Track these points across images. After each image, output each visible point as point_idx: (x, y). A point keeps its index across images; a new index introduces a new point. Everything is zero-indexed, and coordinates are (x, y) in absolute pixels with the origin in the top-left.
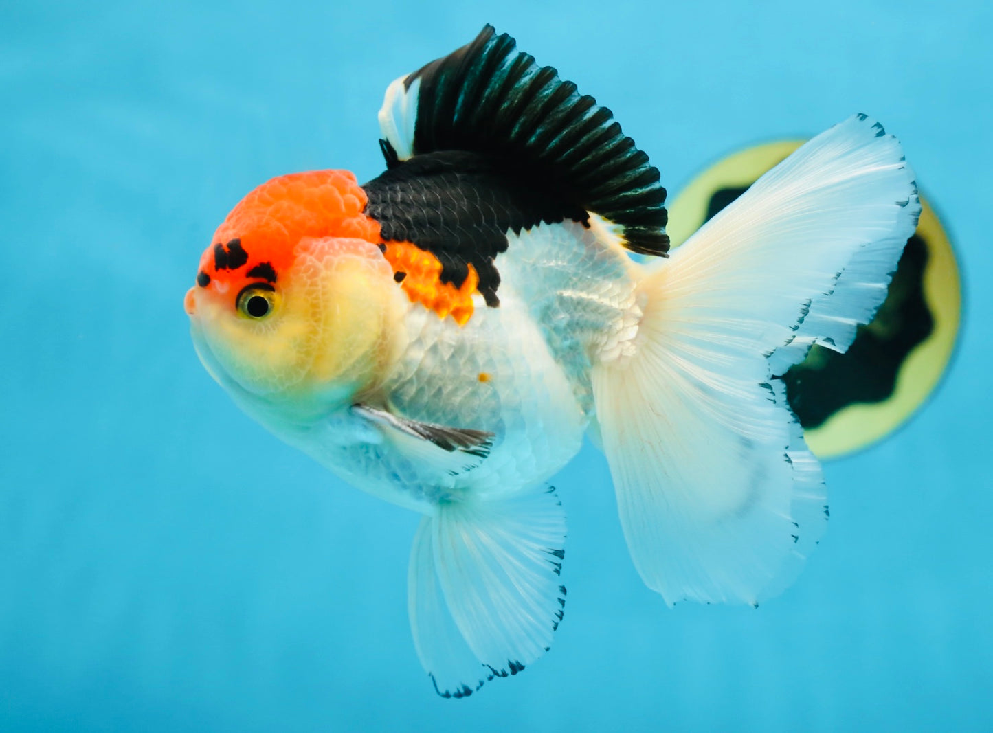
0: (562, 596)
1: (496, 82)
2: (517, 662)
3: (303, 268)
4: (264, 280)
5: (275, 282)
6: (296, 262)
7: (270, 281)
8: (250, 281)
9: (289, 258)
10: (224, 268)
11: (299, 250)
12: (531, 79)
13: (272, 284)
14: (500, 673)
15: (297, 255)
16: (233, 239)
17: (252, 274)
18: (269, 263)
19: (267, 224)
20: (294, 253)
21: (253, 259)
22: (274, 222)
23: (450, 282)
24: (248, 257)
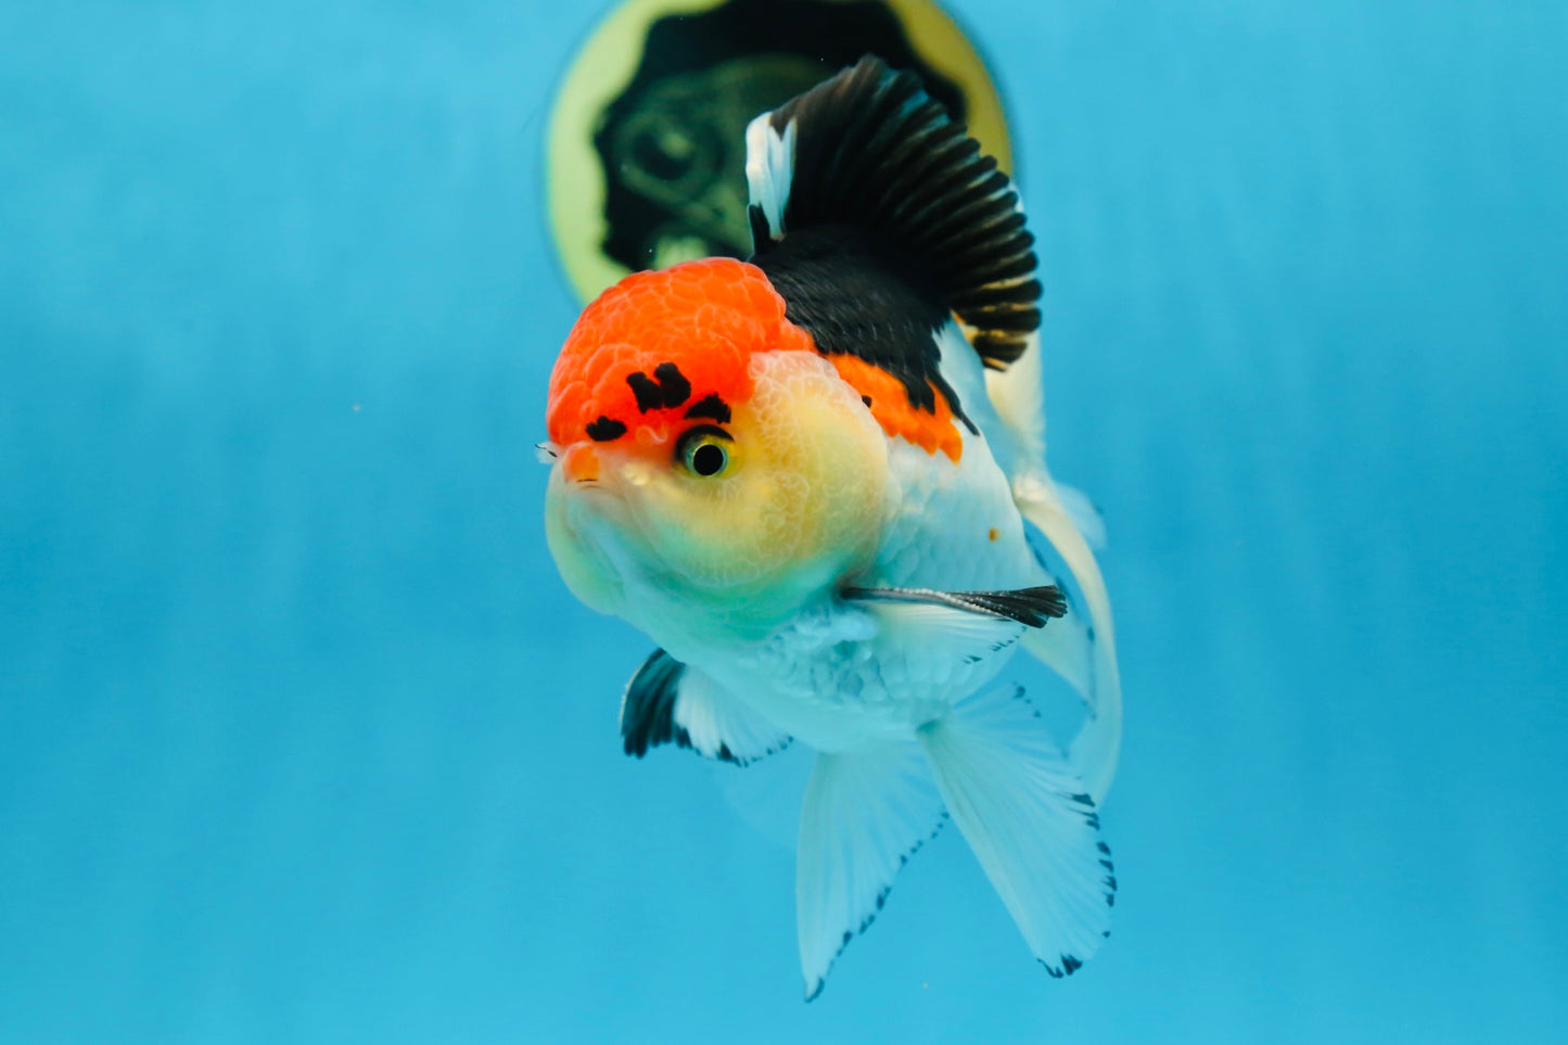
0: (1105, 857)
2: (1071, 957)
3: (768, 396)
4: (713, 422)
5: (727, 419)
6: (756, 387)
7: (719, 422)
8: (690, 423)
9: (742, 385)
10: (657, 406)
11: (755, 371)
13: (724, 426)
14: (1055, 972)
15: (756, 378)
16: (662, 365)
17: (693, 412)
18: (716, 394)
19: (706, 338)
20: (751, 377)
21: (697, 391)
22: (713, 336)
23: (921, 405)
24: (690, 389)
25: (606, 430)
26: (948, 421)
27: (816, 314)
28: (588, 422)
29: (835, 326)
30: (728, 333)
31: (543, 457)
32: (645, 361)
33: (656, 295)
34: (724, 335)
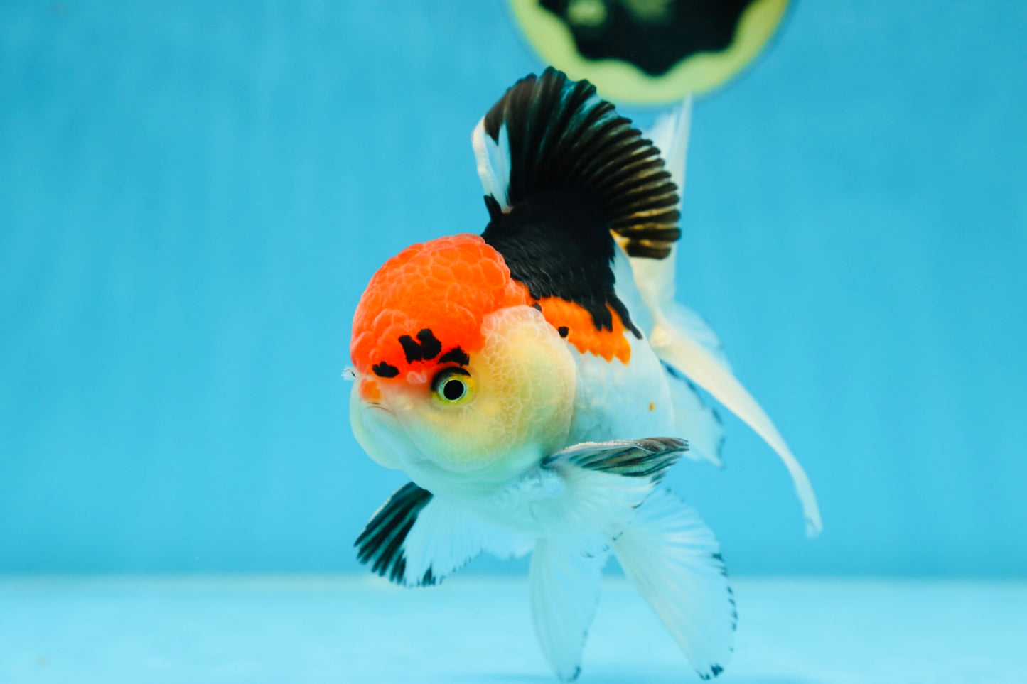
1: (573, 125)
2: (716, 664)
3: (494, 346)
4: (458, 365)
5: (467, 363)
6: (486, 341)
7: (461, 365)
8: (443, 366)
9: (478, 340)
10: (418, 359)
11: (485, 329)
12: (604, 123)
13: (464, 367)
14: (706, 676)
15: (486, 335)
16: (422, 330)
17: (443, 359)
18: (459, 347)
19: (452, 310)
20: (483, 334)
21: (446, 347)
22: (457, 307)
23: (603, 326)
24: (441, 346)
25: (385, 370)
26: (621, 334)
27: (533, 270)
28: (374, 363)
29: (545, 277)
30: (469, 305)
31: (347, 376)
32: (411, 328)
33: (421, 275)
34: (465, 307)
